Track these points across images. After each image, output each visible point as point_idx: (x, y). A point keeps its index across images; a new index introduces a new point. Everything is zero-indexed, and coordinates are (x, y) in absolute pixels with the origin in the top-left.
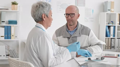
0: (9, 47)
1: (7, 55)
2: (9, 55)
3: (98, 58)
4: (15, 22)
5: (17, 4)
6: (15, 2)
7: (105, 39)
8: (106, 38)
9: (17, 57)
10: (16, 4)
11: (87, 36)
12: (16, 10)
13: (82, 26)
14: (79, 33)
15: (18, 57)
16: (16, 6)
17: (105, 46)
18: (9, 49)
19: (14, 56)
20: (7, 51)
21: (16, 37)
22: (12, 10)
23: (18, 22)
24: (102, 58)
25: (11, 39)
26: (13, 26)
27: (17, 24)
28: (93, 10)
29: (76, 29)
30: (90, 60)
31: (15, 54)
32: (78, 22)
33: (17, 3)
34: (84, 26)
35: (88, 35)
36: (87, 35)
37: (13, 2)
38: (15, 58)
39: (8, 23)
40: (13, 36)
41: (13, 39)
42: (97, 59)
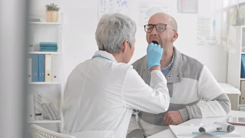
0: (41, 97)
1: (37, 115)
2: (40, 114)
3: (221, 128)
4: (53, 47)
5: (57, 10)
6: (53, 4)
7: (239, 81)
8: (241, 81)
9: (57, 119)
10: (54, 10)
11: (196, 81)
12: (56, 22)
13: (185, 58)
14: (176, 75)
15: (60, 119)
16: (55, 13)
17: (240, 97)
18: (41, 101)
19: (51, 117)
20: (37, 106)
21: (55, 77)
22: (48, 21)
23: (59, 46)
24: (229, 127)
25: (44, 81)
26: (50, 54)
27: (56, 51)
28: (214, 22)
29: (171, 66)
30: (202, 133)
31: (52, 112)
32: (174, 49)
33: (58, 7)
34: (187, 57)
35: (198, 79)
36: (194, 78)
37: (50, 5)
38: (53, 120)
39: (39, 48)
40: (49, 75)
41: (48, 81)
42: (218, 129)
